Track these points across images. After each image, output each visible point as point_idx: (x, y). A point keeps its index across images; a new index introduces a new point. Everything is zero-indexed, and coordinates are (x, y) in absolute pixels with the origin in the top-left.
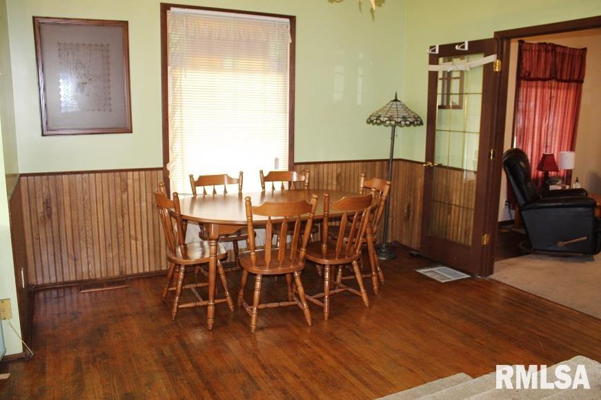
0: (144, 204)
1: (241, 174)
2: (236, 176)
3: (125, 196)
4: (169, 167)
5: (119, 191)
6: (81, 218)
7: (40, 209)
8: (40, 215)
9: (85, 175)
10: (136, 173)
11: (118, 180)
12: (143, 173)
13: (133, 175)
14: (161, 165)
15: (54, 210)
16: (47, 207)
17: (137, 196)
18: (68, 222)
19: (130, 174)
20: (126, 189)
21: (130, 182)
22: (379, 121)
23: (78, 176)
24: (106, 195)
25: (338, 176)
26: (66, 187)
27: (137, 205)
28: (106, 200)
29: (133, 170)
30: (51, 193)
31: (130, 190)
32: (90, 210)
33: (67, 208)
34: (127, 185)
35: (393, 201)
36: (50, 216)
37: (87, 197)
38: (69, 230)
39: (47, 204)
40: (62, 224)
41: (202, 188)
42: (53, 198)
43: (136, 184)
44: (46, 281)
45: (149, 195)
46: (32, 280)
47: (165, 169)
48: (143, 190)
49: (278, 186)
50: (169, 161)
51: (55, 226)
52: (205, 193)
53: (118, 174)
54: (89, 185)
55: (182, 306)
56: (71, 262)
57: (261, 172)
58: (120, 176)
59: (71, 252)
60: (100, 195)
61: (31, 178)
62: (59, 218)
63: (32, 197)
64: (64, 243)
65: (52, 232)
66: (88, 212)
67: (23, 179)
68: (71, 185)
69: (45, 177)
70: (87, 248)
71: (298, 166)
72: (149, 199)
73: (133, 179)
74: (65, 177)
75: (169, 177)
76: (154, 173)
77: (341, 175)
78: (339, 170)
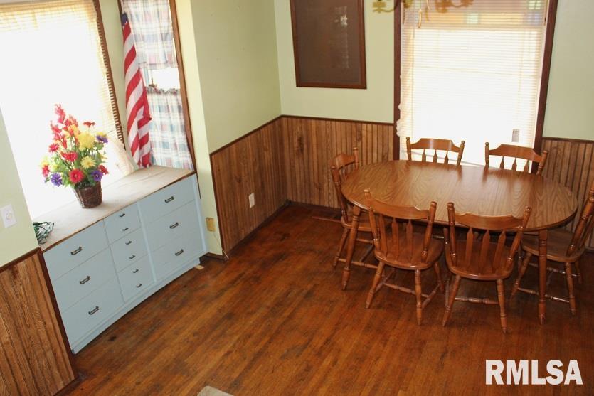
0: (375, 154)
1: (463, 143)
2: (458, 145)
3: (359, 145)
4: (399, 123)
5: (354, 139)
6: (325, 157)
7: (296, 144)
8: (295, 149)
9: (327, 122)
10: (369, 126)
11: (354, 129)
12: (375, 126)
13: (367, 127)
14: (392, 122)
15: (305, 147)
16: (300, 144)
17: (369, 148)
18: (315, 158)
19: (364, 126)
20: (360, 139)
21: (364, 133)
23: (323, 122)
24: (344, 141)
26: (314, 130)
27: (369, 154)
28: (344, 145)
29: (372, 123)
30: (304, 133)
31: (364, 139)
33: (315, 147)
34: (361, 135)
36: (302, 150)
37: (329, 140)
38: (316, 164)
39: (300, 140)
40: (311, 158)
41: (421, 151)
42: (305, 137)
43: (370, 135)
44: (299, 201)
45: (380, 147)
46: (290, 197)
47: (394, 125)
48: (375, 141)
49: (509, 162)
50: (399, 118)
51: (306, 159)
52: (424, 156)
53: (354, 124)
54: (331, 131)
55: (340, 260)
56: (316, 191)
57: (487, 145)
58: (356, 126)
59: (316, 182)
60: (339, 140)
61: (289, 119)
62: (308, 154)
63: (290, 134)
64: (312, 174)
65: (304, 164)
66: (329, 152)
67: (284, 119)
68: (318, 128)
69: (299, 120)
70: (328, 182)
71: (550, 142)
72: (380, 152)
73: (367, 131)
74: (313, 121)
75: (398, 134)
76: (386, 127)
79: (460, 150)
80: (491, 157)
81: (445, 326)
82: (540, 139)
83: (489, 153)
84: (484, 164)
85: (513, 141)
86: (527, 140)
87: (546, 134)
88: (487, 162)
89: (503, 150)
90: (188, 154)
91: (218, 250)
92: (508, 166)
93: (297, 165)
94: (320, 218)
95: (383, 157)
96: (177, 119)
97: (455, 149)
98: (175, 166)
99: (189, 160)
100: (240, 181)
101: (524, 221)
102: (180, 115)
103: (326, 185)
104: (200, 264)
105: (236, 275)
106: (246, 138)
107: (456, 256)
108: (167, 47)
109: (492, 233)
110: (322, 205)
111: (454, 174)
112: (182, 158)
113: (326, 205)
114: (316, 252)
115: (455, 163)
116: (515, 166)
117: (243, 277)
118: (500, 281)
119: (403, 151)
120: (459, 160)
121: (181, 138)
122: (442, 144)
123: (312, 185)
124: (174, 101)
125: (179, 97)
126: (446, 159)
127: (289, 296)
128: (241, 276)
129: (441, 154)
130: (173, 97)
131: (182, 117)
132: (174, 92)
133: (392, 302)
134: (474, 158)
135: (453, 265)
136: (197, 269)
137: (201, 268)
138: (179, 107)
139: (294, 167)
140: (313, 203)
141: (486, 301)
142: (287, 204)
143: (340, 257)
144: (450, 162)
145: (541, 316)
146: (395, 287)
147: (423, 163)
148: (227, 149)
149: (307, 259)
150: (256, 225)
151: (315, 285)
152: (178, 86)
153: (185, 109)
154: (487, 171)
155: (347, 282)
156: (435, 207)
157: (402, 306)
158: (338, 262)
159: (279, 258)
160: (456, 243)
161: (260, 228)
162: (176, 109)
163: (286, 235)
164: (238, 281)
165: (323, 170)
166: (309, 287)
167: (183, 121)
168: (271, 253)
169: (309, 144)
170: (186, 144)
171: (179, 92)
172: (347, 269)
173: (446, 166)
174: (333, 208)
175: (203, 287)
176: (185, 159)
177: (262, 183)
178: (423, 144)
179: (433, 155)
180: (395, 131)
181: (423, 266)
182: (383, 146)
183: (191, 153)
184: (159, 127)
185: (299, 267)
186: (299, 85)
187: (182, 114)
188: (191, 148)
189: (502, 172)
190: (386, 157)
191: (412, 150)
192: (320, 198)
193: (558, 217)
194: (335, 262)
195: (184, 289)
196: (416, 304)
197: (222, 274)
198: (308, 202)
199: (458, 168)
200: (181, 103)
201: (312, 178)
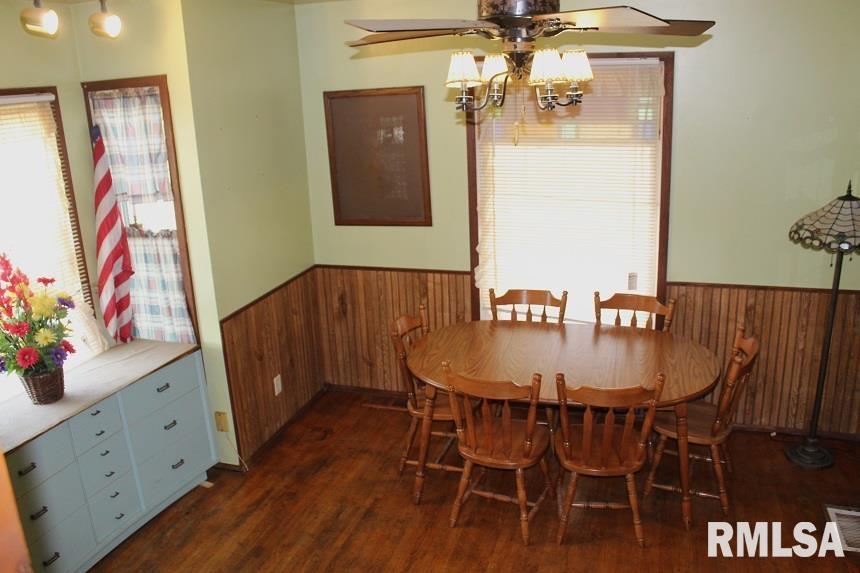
0: (447, 315)
1: (565, 294)
2: (559, 296)
3: (424, 302)
4: (478, 271)
5: (418, 295)
6: (377, 319)
7: (336, 305)
8: (336, 311)
9: (379, 272)
10: (438, 276)
11: (417, 281)
12: (445, 276)
13: (434, 277)
14: (469, 269)
15: (349, 307)
16: (342, 303)
17: (438, 304)
18: (364, 323)
19: (430, 275)
20: (425, 294)
21: (430, 285)
23: (373, 273)
24: (403, 297)
26: (361, 284)
27: (439, 314)
28: (403, 303)
29: (441, 272)
30: (347, 289)
31: (430, 294)
32: (386, 313)
33: (362, 306)
34: (427, 289)
36: (345, 312)
37: (382, 297)
38: (364, 331)
39: (342, 299)
40: (358, 323)
41: (509, 307)
42: (348, 294)
43: (438, 288)
44: (342, 382)
45: (453, 304)
46: (329, 379)
47: (472, 274)
48: (446, 297)
49: (626, 317)
50: (478, 264)
51: (351, 324)
52: (514, 313)
53: (416, 274)
54: (385, 284)
55: (408, 462)
56: (366, 368)
57: (597, 295)
58: (419, 278)
59: (366, 356)
60: (396, 297)
61: (326, 270)
62: (354, 316)
63: (328, 290)
64: (359, 345)
65: (348, 330)
66: (383, 313)
67: (319, 270)
68: (366, 282)
69: (339, 271)
70: (383, 355)
71: (676, 287)
72: (454, 310)
73: (434, 283)
74: (359, 272)
75: (477, 285)
76: (460, 277)
77: (755, 308)
78: (751, 301)
79: (562, 304)
80: (603, 311)
82: (663, 285)
83: (600, 305)
84: (595, 321)
85: (630, 288)
86: (647, 287)
87: (670, 278)
88: (598, 318)
89: (618, 301)
90: (188, 322)
91: (233, 458)
92: (626, 322)
93: (338, 333)
94: (374, 406)
95: (458, 317)
96: (172, 273)
97: (555, 302)
98: (168, 339)
99: (190, 330)
100: (261, 358)
101: (657, 393)
102: (176, 267)
103: (379, 359)
104: (208, 480)
105: (259, 493)
106: (269, 298)
107: (571, 446)
108: (158, 172)
109: (615, 411)
110: (374, 387)
111: (555, 336)
112: (181, 327)
113: (381, 387)
114: (371, 453)
115: (556, 321)
116: (634, 321)
117: (272, 494)
118: (630, 476)
119: (484, 308)
120: (562, 317)
121: (177, 299)
122: (538, 297)
123: (361, 360)
124: (167, 248)
125: (175, 242)
126: (544, 316)
127: (341, 516)
128: (268, 492)
129: (537, 310)
130: (166, 242)
131: (179, 269)
132: (168, 235)
133: (486, 517)
134: (580, 312)
135: (567, 459)
136: (204, 488)
137: (209, 485)
138: (175, 256)
139: (334, 335)
140: (361, 386)
141: (612, 505)
142: (325, 389)
143: (407, 459)
144: (548, 320)
145: (687, 519)
146: (488, 495)
147: (514, 324)
148: (243, 314)
149: (361, 464)
150: (284, 420)
151: (376, 500)
152: (173, 226)
153: (184, 259)
154: (598, 329)
155: (421, 492)
157: (500, 520)
158: (405, 465)
159: (322, 463)
160: (569, 428)
161: (290, 423)
162: (170, 259)
163: (327, 432)
164: (266, 501)
165: (375, 340)
166: (368, 502)
167: (180, 275)
168: (309, 458)
169: (353, 303)
170: (185, 307)
171: (175, 234)
172: (420, 474)
173: (544, 325)
174: (390, 391)
175: (214, 513)
176: (183, 328)
177: (291, 361)
178: (512, 297)
179: (526, 311)
180: (473, 281)
181: (527, 462)
182: (457, 303)
183: (192, 320)
184: (144, 284)
185: (351, 476)
186: (338, 223)
187: (178, 265)
188: (193, 312)
189: (618, 331)
190: (461, 318)
191: (498, 307)
192: (371, 377)
193: (697, 385)
194: (402, 466)
195: (187, 517)
196: (519, 516)
197: (241, 492)
198: (355, 385)
199: (561, 327)
200: (178, 250)
201: (359, 350)
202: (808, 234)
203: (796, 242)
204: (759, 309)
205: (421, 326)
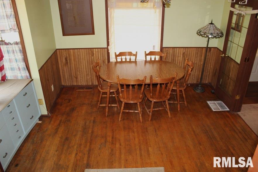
1: (137, 52)
2: (134, 53)
3: (93, 57)
4: (109, 47)
5: (91, 56)
6: (78, 64)
7: (64, 61)
8: (64, 63)
9: (78, 50)
10: (97, 50)
11: (90, 52)
12: (99, 49)
14: (106, 47)
15: (68, 61)
16: (66, 60)
17: (97, 58)
18: (74, 66)
19: (94, 49)
20: (93, 55)
21: (94, 52)
22: (200, 34)
23: (76, 50)
24: (86, 57)
25: (184, 54)
26: (72, 54)
28: (86, 58)
29: (96, 48)
30: (67, 56)
31: (95, 55)
32: (81, 62)
33: (73, 61)
34: (93, 54)
35: (211, 66)
36: (67, 63)
37: (79, 57)
38: (74, 68)
39: (66, 59)
40: (71, 66)
41: (120, 57)
43: (97, 53)
44: (67, 84)
45: (102, 58)
46: (63, 84)
47: (107, 48)
48: (100, 55)
49: (153, 57)
50: (109, 45)
51: (69, 66)
52: (122, 59)
53: (90, 49)
54: (80, 53)
55: (100, 105)
56: (75, 79)
57: (145, 52)
58: (91, 50)
59: (75, 76)
60: (84, 57)
61: (60, 50)
62: (70, 64)
63: (61, 57)
64: (72, 72)
65: (68, 69)
66: (80, 62)
67: (57, 50)
68: (74, 53)
69: (65, 50)
70: (80, 75)
71: (165, 49)
72: (102, 59)
73: (96, 52)
74: (71, 50)
75: (109, 51)
76: (103, 49)
77: (185, 53)
78: (184, 51)
79: (136, 55)
80: (147, 56)
81: (150, 121)
82: (162, 48)
83: (146, 55)
84: (145, 59)
85: (153, 49)
86: (158, 49)
87: (164, 46)
88: (146, 58)
89: (151, 53)
90: (27, 72)
91: (45, 112)
92: (153, 59)
93: (65, 70)
94: (80, 90)
95: (103, 61)
96: (20, 56)
97: (134, 55)
98: (19, 78)
99: (28, 74)
100: (48, 80)
102: (21, 54)
103: (79, 76)
104: (39, 121)
105: (58, 122)
106: (48, 62)
110: (78, 84)
111: (133, 65)
112: (25, 74)
113: (80, 84)
114: (86, 104)
115: (134, 60)
116: (155, 58)
117: (62, 121)
118: (167, 101)
119: (112, 58)
120: (136, 59)
121: (22, 65)
122: (130, 54)
123: (73, 77)
124: (17, 48)
125: (20, 46)
126: (130, 59)
127: (87, 124)
128: (61, 121)
129: (128, 58)
130: (16, 46)
131: (22, 55)
132: (17, 43)
133: (128, 117)
134: (141, 57)
135: (151, 98)
136: (39, 123)
137: (40, 122)
138: (20, 50)
139: (64, 70)
140: (74, 84)
141: (160, 109)
142: (62, 87)
143: (100, 104)
144: (132, 60)
145: (179, 110)
147: (122, 62)
148: (43, 67)
149: (85, 108)
150: (55, 98)
151: (94, 117)
152: (18, 40)
153: (24, 51)
154: (146, 62)
155: (108, 113)
156: (146, 78)
157: (132, 118)
159: (73, 110)
161: (57, 99)
162: (18, 51)
163: (70, 100)
164: (61, 124)
165: (77, 70)
166: (92, 118)
167: (23, 57)
168: (68, 109)
169: (70, 60)
170: (25, 67)
171: (20, 43)
172: (107, 108)
173: (130, 62)
174: (83, 85)
175: (47, 130)
177: (55, 80)
178: (121, 54)
181: (140, 100)
182: (103, 57)
183: (28, 71)
184: (8, 61)
185: (83, 112)
186: (64, 34)
187: (21, 53)
188: (29, 69)
189: (151, 62)
190: (104, 61)
191: (117, 57)
192: (77, 82)
194: (98, 106)
195: (38, 133)
197: (52, 122)
198: (72, 84)
199: (135, 62)
200: (21, 48)
201: (72, 74)
202: (203, 33)
203: (200, 35)
204: (186, 53)
205: (99, 65)
